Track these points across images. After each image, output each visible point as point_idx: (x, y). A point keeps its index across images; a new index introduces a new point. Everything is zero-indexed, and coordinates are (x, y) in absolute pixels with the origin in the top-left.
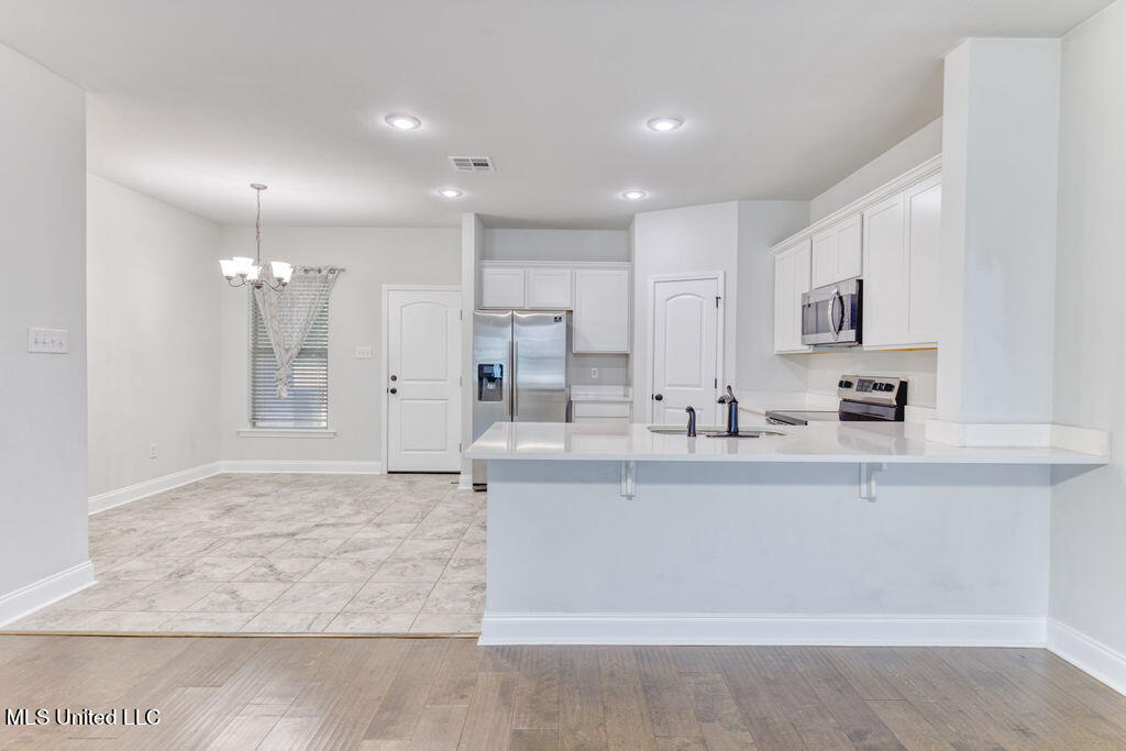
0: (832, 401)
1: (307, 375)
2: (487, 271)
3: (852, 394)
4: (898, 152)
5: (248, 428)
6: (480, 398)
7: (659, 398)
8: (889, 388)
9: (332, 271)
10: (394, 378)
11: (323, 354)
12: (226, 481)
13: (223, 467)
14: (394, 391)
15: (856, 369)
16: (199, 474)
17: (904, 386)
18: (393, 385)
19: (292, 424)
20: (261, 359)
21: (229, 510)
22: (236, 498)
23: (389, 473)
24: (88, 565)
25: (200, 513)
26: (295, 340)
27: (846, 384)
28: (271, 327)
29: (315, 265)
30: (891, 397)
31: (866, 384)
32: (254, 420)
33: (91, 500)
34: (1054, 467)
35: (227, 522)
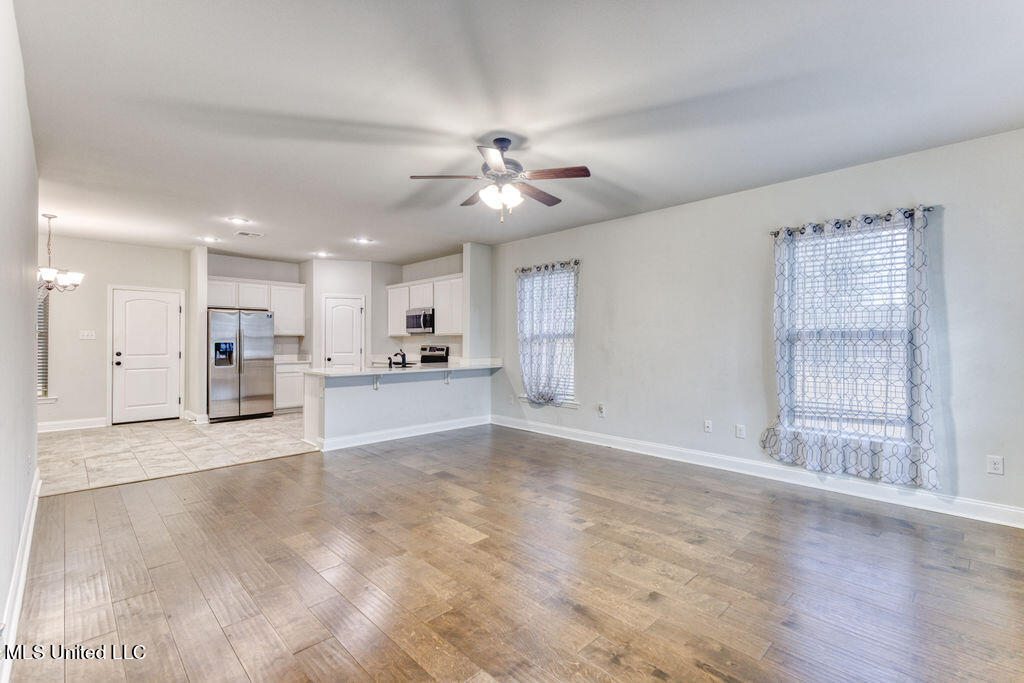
0: (419, 358)
3: (427, 353)
4: (442, 261)
6: (216, 364)
7: (329, 360)
8: (443, 350)
10: (119, 354)
14: (118, 364)
15: (428, 342)
17: (448, 348)
18: (117, 360)
23: (114, 424)
27: (424, 349)
30: (444, 353)
31: (432, 349)
34: (491, 369)
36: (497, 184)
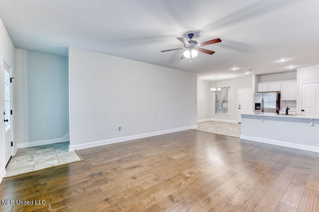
1: (225, 105)
2: (259, 85)
5: (215, 113)
6: (256, 109)
7: (303, 111)
9: (228, 87)
10: (240, 106)
11: (227, 101)
12: (212, 121)
13: (211, 119)
14: (240, 108)
16: (208, 120)
18: (240, 107)
19: (222, 113)
20: (217, 102)
21: (212, 124)
22: (213, 123)
23: (239, 123)
24: (197, 125)
25: (208, 124)
26: (222, 100)
28: (218, 97)
29: (226, 87)
32: (216, 112)
33: (198, 120)
35: (211, 125)
36: (190, 50)
